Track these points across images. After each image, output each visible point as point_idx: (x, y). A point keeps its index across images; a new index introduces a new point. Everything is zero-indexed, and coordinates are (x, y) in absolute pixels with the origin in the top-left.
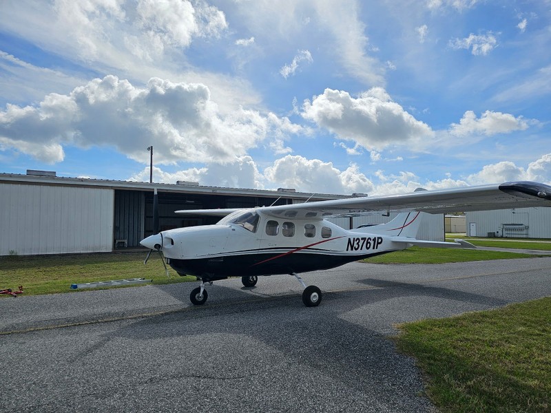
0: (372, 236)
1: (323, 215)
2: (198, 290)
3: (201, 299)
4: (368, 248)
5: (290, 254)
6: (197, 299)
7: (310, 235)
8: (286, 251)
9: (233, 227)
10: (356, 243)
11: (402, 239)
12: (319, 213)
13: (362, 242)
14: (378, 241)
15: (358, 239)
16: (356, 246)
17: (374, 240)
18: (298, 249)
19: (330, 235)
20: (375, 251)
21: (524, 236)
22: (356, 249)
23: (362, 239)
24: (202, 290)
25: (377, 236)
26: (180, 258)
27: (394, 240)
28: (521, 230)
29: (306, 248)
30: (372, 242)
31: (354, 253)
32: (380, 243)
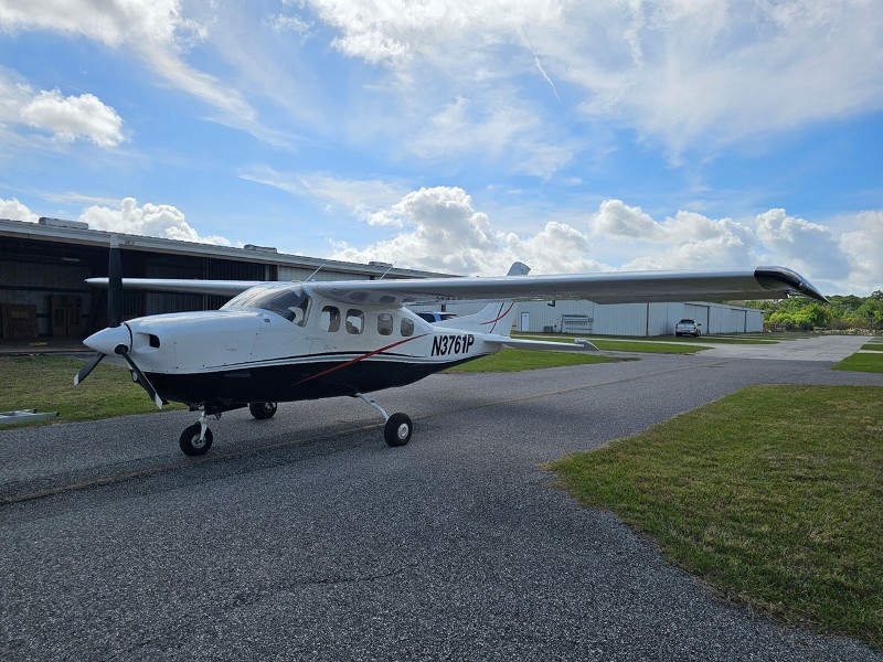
0: (463, 332)
1: (405, 301)
2: (196, 428)
3: (202, 445)
4: (456, 352)
5: (357, 363)
6: (194, 444)
7: (385, 331)
8: (349, 358)
9: (265, 316)
10: (443, 343)
11: (495, 337)
12: (399, 298)
13: (450, 341)
14: (469, 341)
15: (446, 337)
16: (443, 348)
17: (464, 339)
18: (368, 354)
19: (411, 332)
20: (466, 356)
21: (588, 332)
22: (443, 354)
23: (451, 337)
24: (204, 429)
25: (468, 333)
26: (170, 372)
27: (487, 339)
28: (584, 323)
29: (379, 352)
30: (462, 342)
31: (440, 359)
32: (472, 343)
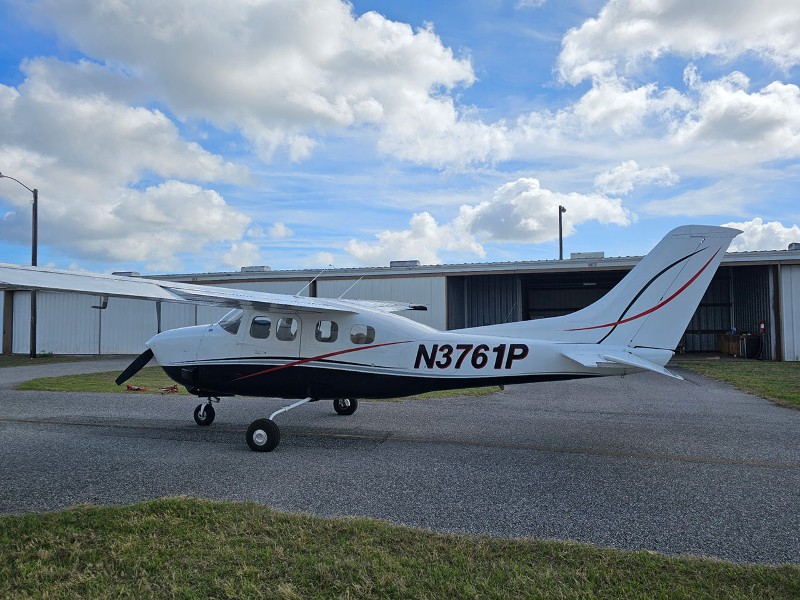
4: (477, 366)
5: (290, 369)
8: (281, 363)
10: (440, 353)
13: (458, 352)
14: (512, 352)
15: (447, 347)
16: (441, 359)
17: (500, 350)
18: (303, 360)
19: (369, 339)
20: (503, 373)
22: (442, 366)
23: (459, 347)
25: (509, 342)
30: (493, 355)
31: (436, 372)
32: (521, 357)
